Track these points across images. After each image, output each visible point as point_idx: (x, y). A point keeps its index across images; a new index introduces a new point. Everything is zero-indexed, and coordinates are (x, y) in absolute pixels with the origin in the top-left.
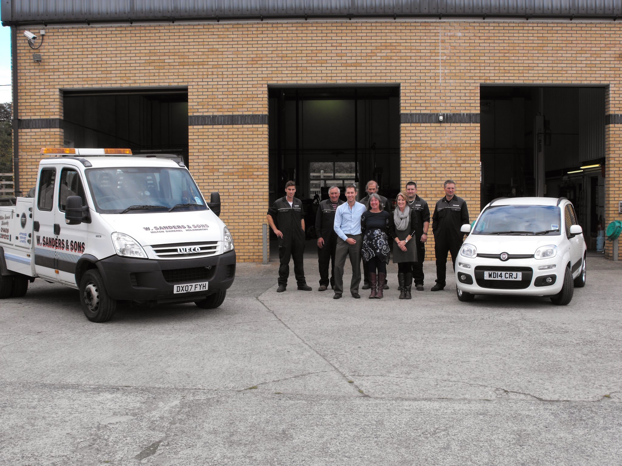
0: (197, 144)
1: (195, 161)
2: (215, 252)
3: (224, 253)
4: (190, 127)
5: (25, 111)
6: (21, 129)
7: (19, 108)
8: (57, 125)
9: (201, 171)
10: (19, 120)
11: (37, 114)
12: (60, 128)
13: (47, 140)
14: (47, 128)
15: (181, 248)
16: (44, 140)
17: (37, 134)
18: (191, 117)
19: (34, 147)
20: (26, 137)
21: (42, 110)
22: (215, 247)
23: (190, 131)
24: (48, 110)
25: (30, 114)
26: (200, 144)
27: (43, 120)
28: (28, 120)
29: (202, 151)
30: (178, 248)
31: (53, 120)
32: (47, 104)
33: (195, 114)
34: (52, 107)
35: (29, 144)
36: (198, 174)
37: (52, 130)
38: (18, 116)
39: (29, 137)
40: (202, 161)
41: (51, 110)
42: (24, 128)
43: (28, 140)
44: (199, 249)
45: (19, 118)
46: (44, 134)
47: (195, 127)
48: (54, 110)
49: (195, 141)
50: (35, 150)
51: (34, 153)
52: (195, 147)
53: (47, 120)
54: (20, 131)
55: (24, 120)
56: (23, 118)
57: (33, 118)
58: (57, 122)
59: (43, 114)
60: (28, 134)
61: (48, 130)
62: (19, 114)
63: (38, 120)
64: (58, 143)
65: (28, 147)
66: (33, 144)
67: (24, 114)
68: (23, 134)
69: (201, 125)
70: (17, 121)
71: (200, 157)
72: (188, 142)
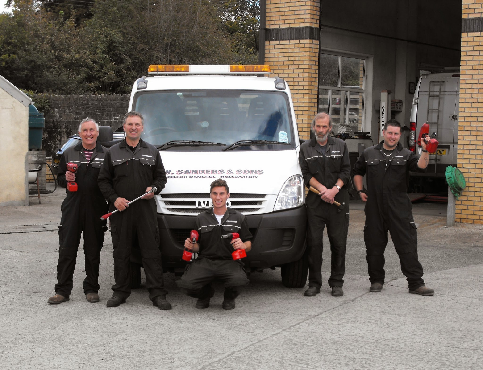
0: (471, 58)
1: (468, 82)
2: (258, 209)
3: (274, 212)
4: (463, 35)
5: (274, 18)
6: (270, 40)
7: (267, 15)
8: (308, 36)
9: (475, 96)
10: (267, 30)
11: (287, 22)
12: (310, 38)
13: (296, 54)
14: (296, 39)
15: (202, 200)
16: (292, 54)
17: (286, 46)
18: (465, 20)
19: (282, 63)
20: (274, 51)
21: (292, 17)
22: (261, 202)
23: (463, 39)
24: (298, 17)
25: (279, 22)
26: (475, 58)
27: (293, 28)
28: (276, 29)
29: (477, 67)
30: (197, 200)
31: (303, 28)
32: (298, 8)
33: (471, 16)
34: (303, 12)
35: (277, 59)
36: (471, 100)
37: (302, 41)
38: (265, 25)
39: (277, 51)
40: (476, 82)
41: (302, 17)
42: (273, 40)
43: (276, 55)
44: (230, 204)
45: (267, 27)
46: (292, 46)
47: (470, 34)
48: (305, 16)
49: (469, 54)
50: (283, 67)
51: (281, 71)
52: (469, 63)
53: (296, 28)
54: (267, 43)
55: (273, 30)
56: (272, 27)
57: (282, 26)
58: (308, 31)
59: (293, 21)
60: (276, 47)
61: (297, 41)
62: (267, 23)
63: (288, 29)
64: (307, 58)
65: (275, 63)
66: (281, 59)
67: (273, 23)
68: (271, 47)
69: (477, 31)
70: (264, 31)
71: (474, 77)
72: (460, 56)
